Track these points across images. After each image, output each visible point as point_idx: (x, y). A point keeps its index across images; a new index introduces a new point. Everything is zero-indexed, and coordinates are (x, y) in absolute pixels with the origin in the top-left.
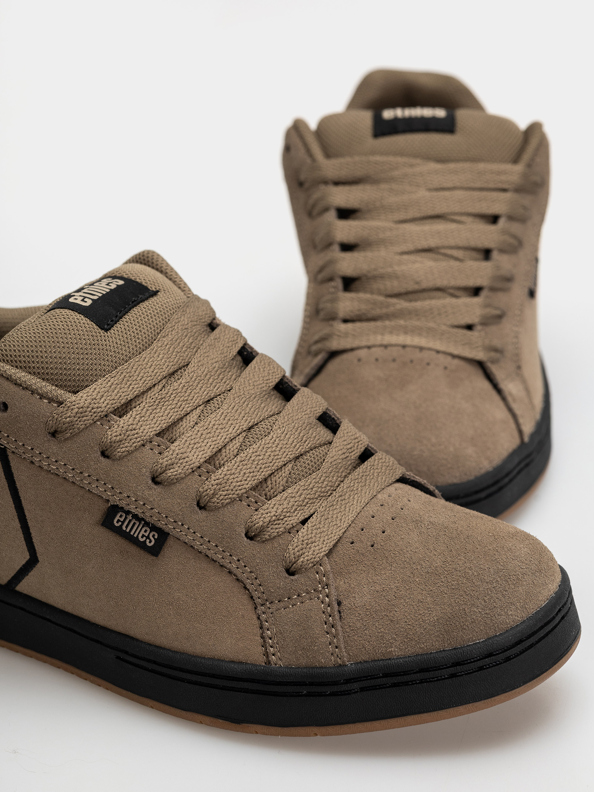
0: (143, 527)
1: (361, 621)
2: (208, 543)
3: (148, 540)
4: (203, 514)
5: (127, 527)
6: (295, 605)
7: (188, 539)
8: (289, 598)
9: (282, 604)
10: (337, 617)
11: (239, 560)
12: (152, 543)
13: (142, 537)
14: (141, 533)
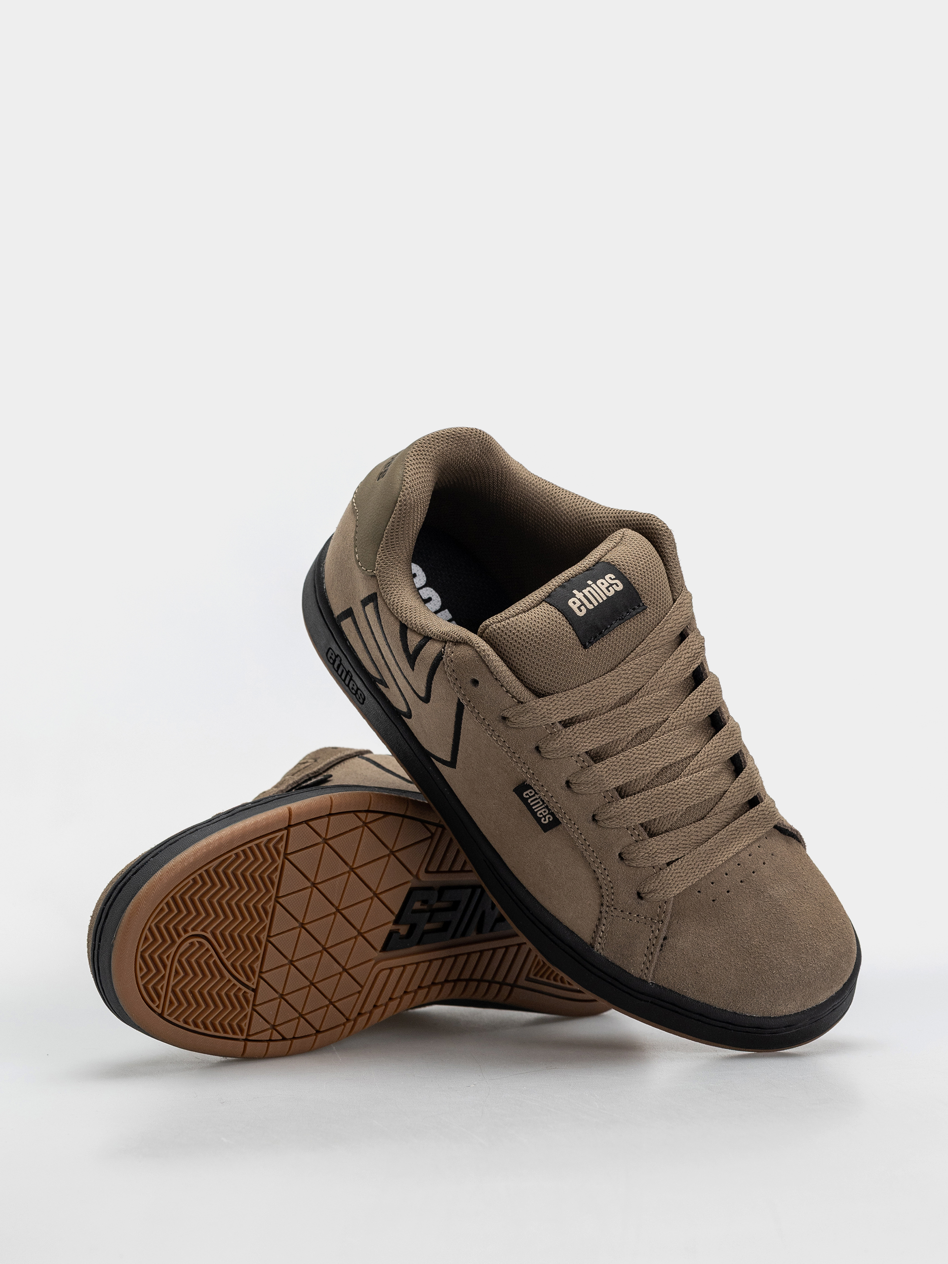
0: (544, 808)
1: (674, 960)
2: (588, 846)
3: (543, 819)
4: (592, 825)
5: (532, 801)
6: (632, 920)
7: (574, 835)
8: (630, 913)
9: (622, 915)
10: (658, 950)
11: (605, 869)
12: (546, 822)
13: (540, 814)
14: (541, 812)
